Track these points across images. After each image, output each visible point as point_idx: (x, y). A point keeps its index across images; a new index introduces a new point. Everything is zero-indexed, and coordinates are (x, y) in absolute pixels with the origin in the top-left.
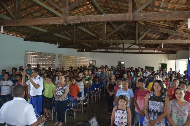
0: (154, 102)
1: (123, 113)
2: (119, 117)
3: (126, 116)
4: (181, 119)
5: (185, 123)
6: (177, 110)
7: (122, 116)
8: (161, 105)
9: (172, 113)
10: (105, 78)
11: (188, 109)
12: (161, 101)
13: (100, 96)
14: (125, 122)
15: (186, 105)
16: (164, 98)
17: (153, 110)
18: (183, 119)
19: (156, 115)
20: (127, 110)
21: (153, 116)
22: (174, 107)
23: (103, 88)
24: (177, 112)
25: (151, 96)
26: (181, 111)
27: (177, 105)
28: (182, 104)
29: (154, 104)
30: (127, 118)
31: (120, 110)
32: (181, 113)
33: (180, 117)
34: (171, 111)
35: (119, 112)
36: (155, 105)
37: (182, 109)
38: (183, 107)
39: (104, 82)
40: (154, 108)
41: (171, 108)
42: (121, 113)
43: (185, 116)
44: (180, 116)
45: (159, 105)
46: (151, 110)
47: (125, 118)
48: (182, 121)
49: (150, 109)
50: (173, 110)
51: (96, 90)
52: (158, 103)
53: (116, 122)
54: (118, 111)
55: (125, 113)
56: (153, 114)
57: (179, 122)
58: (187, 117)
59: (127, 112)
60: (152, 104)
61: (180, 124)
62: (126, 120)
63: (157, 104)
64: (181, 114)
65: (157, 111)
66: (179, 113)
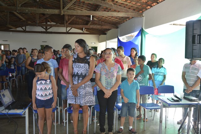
0: (78, 65)
1: (46, 83)
2: (41, 89)
3: (50, 86)
4: (109, 81)
5: (113, 84)
6: (106, 72)
7: (46, 86)
8: (85, 67)
9: (101, 75)
10: (23, 62)
11: (117, 70)
12: (86, 63)
13: (17, 85)
14: (50, 94)
15: (115, 66)
16: (88, 59)
17: (77, 73)
18: (112, 81)
19: (81, 78)
20: (51, 79)
21: (77, 80)
22: (103, 69)
23: (22, 74)
24: (106, 74)
25: (74, 58)
26: (110, 72)
27: (106, 67)
28: (112, 65)
29: (77, 66)
30: (52, 88)
31: (42, 81)
32: (110, 74)
33: (109, 79)
34: (101, 74)
35: (41, 83)
36: (79, 68)
37: (111, 71)
38: (112, 68)
39: (22, 67)
40: (79, 71)
41: (100, 71)
42: (43, 83)
43: (113, 77)
44: (109, 77)
45: (83, 67)
46: (76, 74)
47: (49, 89)
48: (111, 83)
49: (74, 73)
50: (102, 73)
51: (11, 76)
52: (82, 65)
53: (39, 95)
54: (39, 83)
55: (48, 83)
56: (77, 78)
57: (108, 84)
58: (115, 78)
59: (51, 82)
60: (75, 66)
61: (109, 86)
62: (51, 91)
63: (81, 67)
64: (109, 76)
65: (82, 74)
66: (108, 75)
